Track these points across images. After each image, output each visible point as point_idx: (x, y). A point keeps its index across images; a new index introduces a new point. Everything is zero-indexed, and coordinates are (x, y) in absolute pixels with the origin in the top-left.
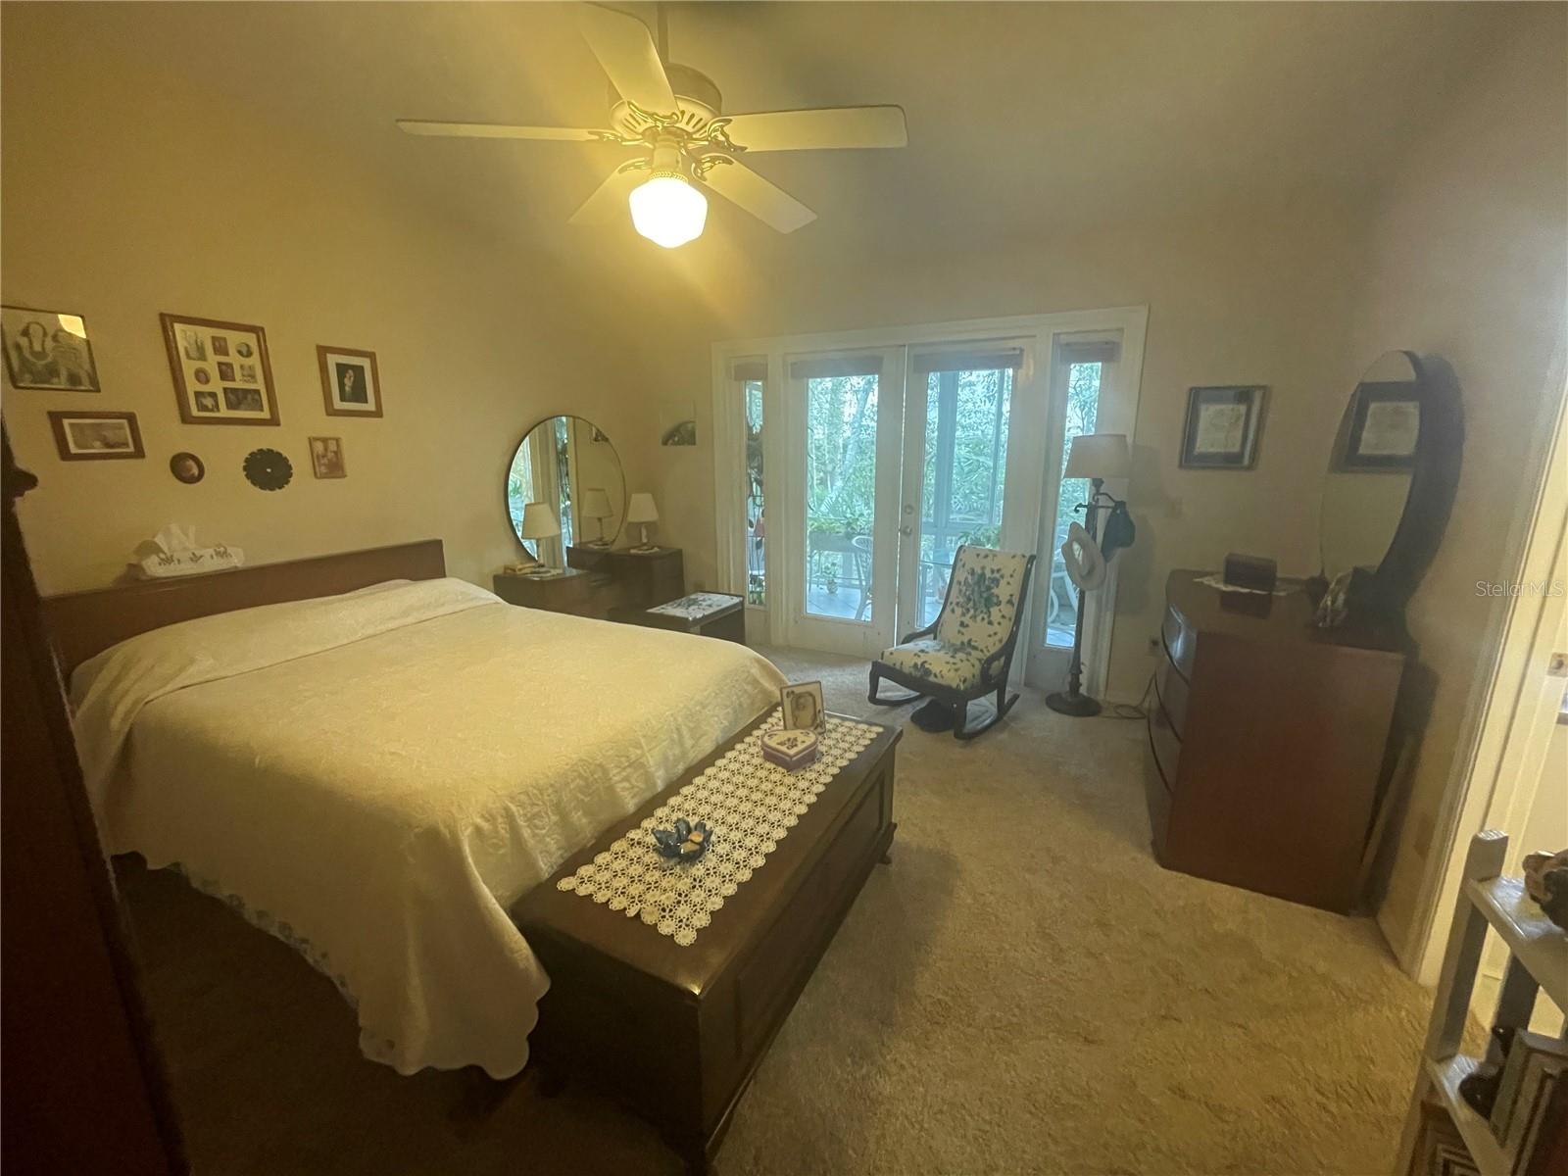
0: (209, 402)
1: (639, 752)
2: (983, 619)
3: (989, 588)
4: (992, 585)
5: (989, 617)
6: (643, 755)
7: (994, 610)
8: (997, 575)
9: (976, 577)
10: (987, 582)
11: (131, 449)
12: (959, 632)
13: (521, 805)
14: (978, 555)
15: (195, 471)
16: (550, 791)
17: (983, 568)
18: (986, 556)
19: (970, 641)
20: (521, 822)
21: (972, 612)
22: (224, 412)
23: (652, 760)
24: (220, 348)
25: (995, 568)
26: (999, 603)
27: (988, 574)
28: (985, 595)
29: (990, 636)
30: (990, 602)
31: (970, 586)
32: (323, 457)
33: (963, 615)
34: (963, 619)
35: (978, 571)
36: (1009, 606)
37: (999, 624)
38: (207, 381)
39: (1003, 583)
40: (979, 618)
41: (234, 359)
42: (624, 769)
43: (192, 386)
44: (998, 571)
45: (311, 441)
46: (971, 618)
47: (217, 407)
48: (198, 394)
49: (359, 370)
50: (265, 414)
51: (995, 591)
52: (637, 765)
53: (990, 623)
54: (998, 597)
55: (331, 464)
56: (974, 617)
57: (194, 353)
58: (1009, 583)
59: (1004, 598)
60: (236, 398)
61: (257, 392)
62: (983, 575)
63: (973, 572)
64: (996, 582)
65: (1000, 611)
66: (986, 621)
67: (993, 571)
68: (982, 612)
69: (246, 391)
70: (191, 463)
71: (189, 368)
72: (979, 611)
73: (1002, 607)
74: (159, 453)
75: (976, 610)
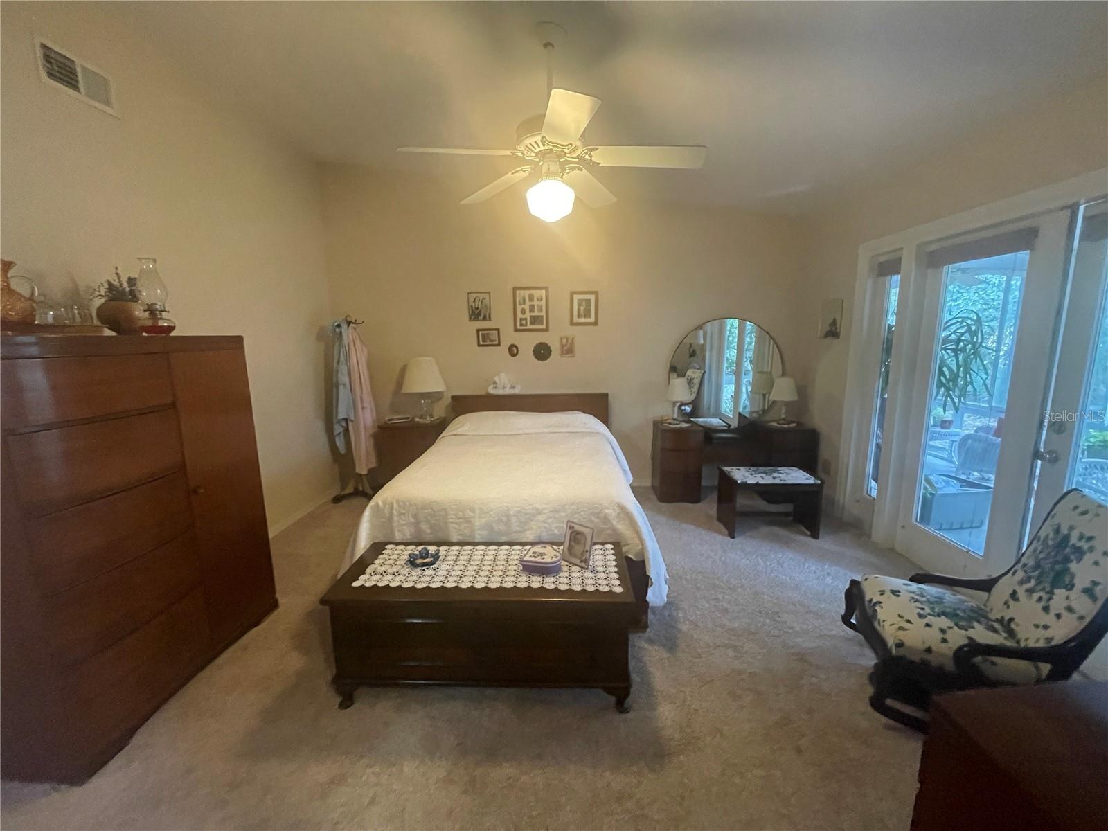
0: (524, 322)
1: (472, 515)
2: (1040, 599)
3: (1067, 560)
4: (1072, 557)
5: (1050, 599)
6: (474, 517)
7: (1060, 593)
8: (1084, 545)
9: (1060, 537)
10: (1067, 550)
11: (497, 343)
12: (1006, 603)
13: (399, 506)
14: (1076, 508)
15: (515, 352)
16: (415, 507)
17: (1071, 528)
18: (1085, 513)
19: (1011, 620)
20: (395, 512)
21: (1033, 583)
22: (529, 326)
23: (477, 523)
24: (531, 299)
25: (1088, 534)
26: (1070, 587)
27: (1074, 540)
28: (1058, 567)
29: (1037, 626)
30: (1061, 579)
31: (1048, 546)
32: (566, 345)
33: (1021, 582)
34: (1017, 588)
35: (1064, 531)
36: (1085, 598)
37: (1058, 616)
38: (525, 313)
39: (1088, 559)
40: (1036, 596)
41: (536, 303)
42: (459, 518)
43: (519, 315)
44: (1090, 539)
45: (561, 338)
46: (1027, 591)
47: (526, 325)
48: (521, 320)
49: (589, 301)
50: (544, 327)
51: (1073, 566)
52: (468, 521)
53: (1046, 609)
54: (1073, 576)
55: (568, 349)
56: (1030, 591)
57: (522, 302)
58: (1096, 563)
59: (1081, 582)
60: (535, 320)
61: (542, 316)
62: (1067, 538)
63: (1057, 531)
64: (1079, 553)
65: (1068, 598)
66: (1043, 604)
67: (1081, 537)
68: (1043, 589)
69: (538, 316)
70: (514, 349)
71: (519, 308)
72: (1039, 588)
73: (1074, 594)
74: (505, 344)
75: (1038, 583)
